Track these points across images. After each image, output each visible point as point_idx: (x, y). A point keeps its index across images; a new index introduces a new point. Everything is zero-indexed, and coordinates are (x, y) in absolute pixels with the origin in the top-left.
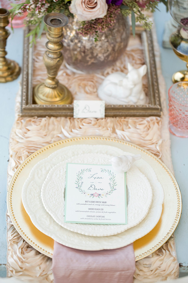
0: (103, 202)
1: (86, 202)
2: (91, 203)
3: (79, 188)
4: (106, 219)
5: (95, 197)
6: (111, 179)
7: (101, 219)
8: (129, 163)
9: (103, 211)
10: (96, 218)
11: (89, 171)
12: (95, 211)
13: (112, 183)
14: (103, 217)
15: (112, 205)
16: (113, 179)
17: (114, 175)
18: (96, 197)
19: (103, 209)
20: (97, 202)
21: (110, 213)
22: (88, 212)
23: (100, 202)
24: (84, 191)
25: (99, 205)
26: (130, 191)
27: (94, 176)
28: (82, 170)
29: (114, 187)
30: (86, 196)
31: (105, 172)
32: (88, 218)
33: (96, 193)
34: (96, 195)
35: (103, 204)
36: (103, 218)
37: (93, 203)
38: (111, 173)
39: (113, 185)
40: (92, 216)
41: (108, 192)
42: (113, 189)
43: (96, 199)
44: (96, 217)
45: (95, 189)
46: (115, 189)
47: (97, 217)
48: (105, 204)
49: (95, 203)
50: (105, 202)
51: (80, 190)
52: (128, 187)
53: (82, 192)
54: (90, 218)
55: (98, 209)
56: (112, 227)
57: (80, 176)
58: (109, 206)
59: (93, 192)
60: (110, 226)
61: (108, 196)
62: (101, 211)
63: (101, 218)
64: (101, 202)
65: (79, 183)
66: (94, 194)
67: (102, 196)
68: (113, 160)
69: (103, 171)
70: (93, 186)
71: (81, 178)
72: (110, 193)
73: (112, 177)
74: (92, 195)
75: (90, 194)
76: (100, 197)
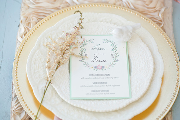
0: (107, 75)
1: (90, 75)
2: (95, 77)
3: (82, 61)
4: (110, 94)
6: (113, 50)
7: (106, 94)
8: (129, 34)
9: (107, 85)
10: (100, 92)
11: (92, 42)
12: (99, 85)
13: (114, 54)
14: (108, 91)
15: (115, 78)
16: (115, 49)
17: (116, 45)
18: (100, 69)
19: (107, 83)
20: (101, 75)
21: (114, 86)
22: (93, 86)
23: (104, 75)
24: (88, 63)
25: (103, 78)
26: (132, 62)
27: (97, 47)
28: (85, 41)
29: (117, 57)
30: (90, 69)
31: (107, 42)
32: (93, 93)
33: (99, 65)
34: (100, 67)
35: (107, 77)
36: (107, 92)
37: (97, 77)
38: (113, 43)
39: (115, 55)
40: (96, 91)
41: (111, 63)
42: (116, 61)
43: (99, 72)
44: (100, 91)
45: (98, 61)
46: (118, 60)
47: (102, 91)
48: (109, 77)
49: (99, 77)
50: (109, 75)
51: (84, 63)
52: (130, 57)
53: (86, 65)
54: (95, 93)
55: (102, 83)
56: (114, 101)
57: (84, 47)
58: (112, 78)
59: (96, 64)
61: (111, 67)
62: (105, 85)
63: (105, 92)
64: (105, 75)
65: (83, 56)
66: (97, 66)
67: (105, 68)
68: (114, 32)
69: (105, 42)
70: (96, 58)
71: (84, 50)
72: (113, 65)
73: (114, 47)
74: (96, 67)
75: (93, 67)
76: (103, 69)
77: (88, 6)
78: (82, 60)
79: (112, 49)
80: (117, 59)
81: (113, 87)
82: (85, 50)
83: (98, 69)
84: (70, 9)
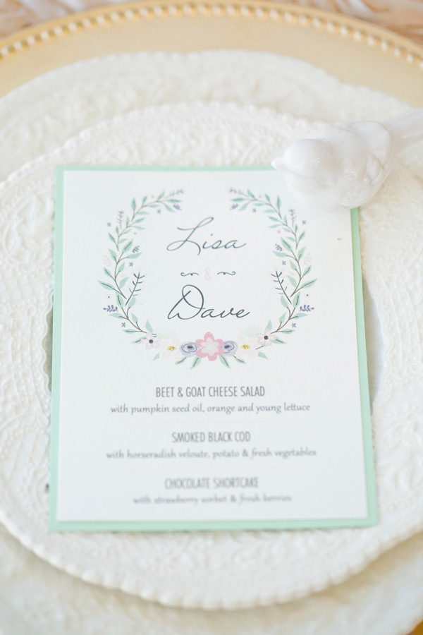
0: (248, 392)
1: (159, 392)
2: (184, 401)
3: (120, 311)
4: (267, 499)
5: (204, 360)
6: (285, 251)
7: (242, 498)
8: (372, 169)
9: (248, 446)
10: (210, 492)
11: (171, 205)
12: (208, 447)
13: (287, 271)
14: (252, 483)
15: (293, 407)
16: (293, 244)
17: (298, 222)
18: (212, 358)
19: (246, 436)
20: (217, 391)
21: (285, 455)
22: (172, 454)
23: (234, 394)
24: (148, 325)
25: (229, 410)
26: (381, 315)
27: (199, 237)
28: (134, 203)
29: (303, 292)
30: (157, 357)
31: (251, 206)
32: (173, 493)
33: (208, 335)
34: (211, 348)
35: (247, 401)
36: (249, 492)
37: (194, 401)
38: (284, 211)
39: (292, 280)
40: (192, 484)
41: (269, 326)
42: (297, 311)
43: (210, 372)
44: (212, 484)
45: (205, 313)
46: (306, 308)
47: (221, 483)
48: (258, 401)
49: (207, 401)
50: (260, 392)
51: (129, 326)
52: (372, 288)
53: (138, 335)
54: (184, 493)
55: (221, 438)
57: (128, 237)
58: (278, 410)
59: (194, 330)
60: (285, 536)
61: (271, 349)
62: (239, 447)
63: (236, 491)
64: (239, 393)
65: (123, 282)
66: (199, 342)
67: (239, 352)
68: (293, 159)
69: (241, 204)
70: (194, 298)
71: (130, 252)
72: (280, 336)
73: (286, 235)
74: (190, 347)
75: (178, 347)
76: (230, 359)
77: (129, 15)
78: (116, 305)
79: (279, 248)
80: (301, 304)
81: (280, 458)
82: (136, 249)
83: (201, 355)
84: (38, 38)
